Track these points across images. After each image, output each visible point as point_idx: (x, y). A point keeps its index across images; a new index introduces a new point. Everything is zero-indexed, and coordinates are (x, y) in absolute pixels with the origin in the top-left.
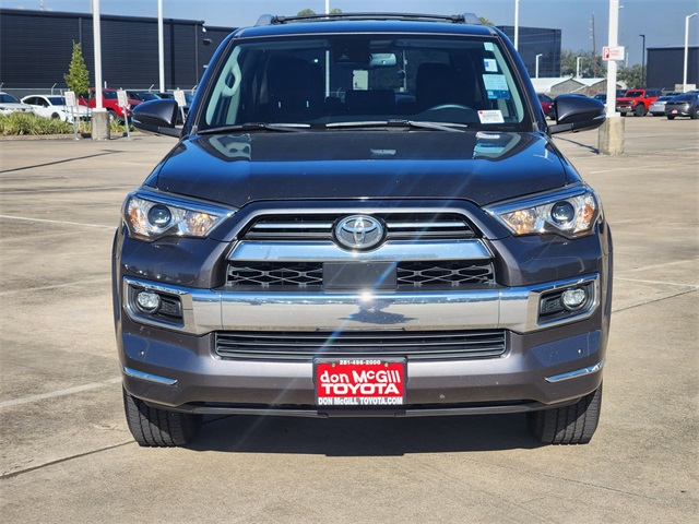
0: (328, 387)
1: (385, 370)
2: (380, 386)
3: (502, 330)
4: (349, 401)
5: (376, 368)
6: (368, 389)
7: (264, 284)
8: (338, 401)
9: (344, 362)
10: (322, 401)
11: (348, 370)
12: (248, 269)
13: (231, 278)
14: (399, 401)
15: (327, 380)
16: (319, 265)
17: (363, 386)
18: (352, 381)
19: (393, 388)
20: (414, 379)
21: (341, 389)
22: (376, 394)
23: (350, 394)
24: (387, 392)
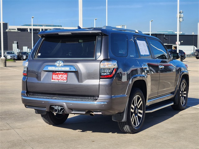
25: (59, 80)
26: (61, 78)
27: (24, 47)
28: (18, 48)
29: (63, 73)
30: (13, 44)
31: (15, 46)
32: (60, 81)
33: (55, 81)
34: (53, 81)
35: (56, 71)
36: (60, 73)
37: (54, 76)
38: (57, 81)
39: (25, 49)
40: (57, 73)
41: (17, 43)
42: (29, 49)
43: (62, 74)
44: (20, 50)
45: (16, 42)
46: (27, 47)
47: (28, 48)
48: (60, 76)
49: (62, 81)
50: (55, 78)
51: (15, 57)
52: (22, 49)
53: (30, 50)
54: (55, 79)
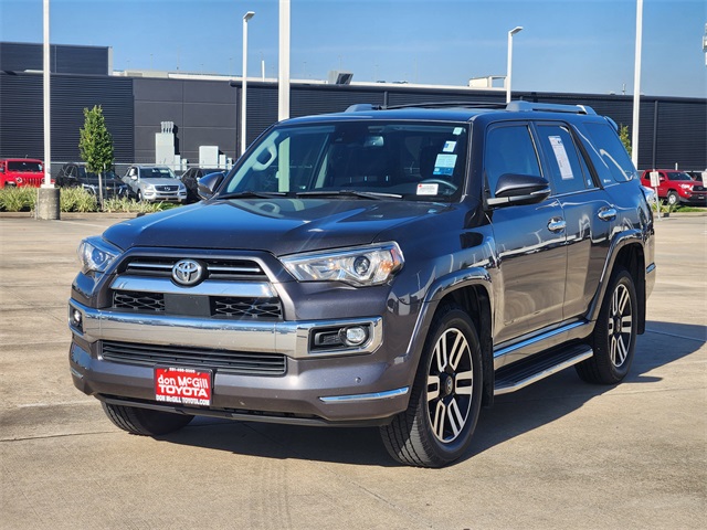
0: (162, 387)
1: (198, 377)
2: (196, 390)
3: (283, 355)
4: (175, 400)
5: (193, 376)
6: (187, 391)
7: (135, 308)
8: (169, 399)
9: (172, 369)
10: (159, 398)
11: (175, 375)
12: (126, 296)
13: (116, 303)
14: (207, 403)
15: (163, 382)
16: (162, 294)
17: (185, 389)
18: (177, 384)
19: (203, 393)
20: (219, 386)
21: (171, 389)
22: (193, 396)
23: (176, 394)
24: (200, 394)
27: (201, 148)
28: (177, 153)
30: (157, 135)
31: (164, 141)
39: (209, 157)
41: (175, 130)
42: (223, 157)
44: (185, 161)
45: (170, 125)
46: (216, 148)
47: (220, 153)
51: (178, 192)
52: (193, 157)
53: (230, 159)
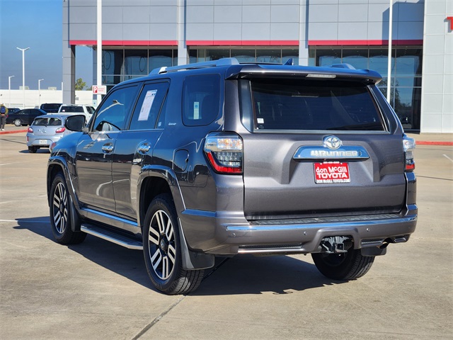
25: (332, 178)
26: (337, 174)
29: (338, 162)
32: (335, 181)
33: (325, 181)
34: (320, 181)
35: (322, 160)
36: (331, 163)
37: (320, 172)
38: (329, 181)
40: (325, 163)
43: (337, 165)
48: (332, 170)
49: (341, 181)
50: (323, 175)
54: (323, 177)
